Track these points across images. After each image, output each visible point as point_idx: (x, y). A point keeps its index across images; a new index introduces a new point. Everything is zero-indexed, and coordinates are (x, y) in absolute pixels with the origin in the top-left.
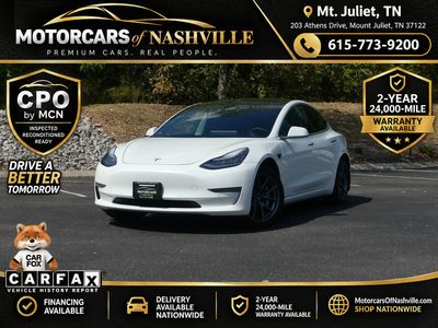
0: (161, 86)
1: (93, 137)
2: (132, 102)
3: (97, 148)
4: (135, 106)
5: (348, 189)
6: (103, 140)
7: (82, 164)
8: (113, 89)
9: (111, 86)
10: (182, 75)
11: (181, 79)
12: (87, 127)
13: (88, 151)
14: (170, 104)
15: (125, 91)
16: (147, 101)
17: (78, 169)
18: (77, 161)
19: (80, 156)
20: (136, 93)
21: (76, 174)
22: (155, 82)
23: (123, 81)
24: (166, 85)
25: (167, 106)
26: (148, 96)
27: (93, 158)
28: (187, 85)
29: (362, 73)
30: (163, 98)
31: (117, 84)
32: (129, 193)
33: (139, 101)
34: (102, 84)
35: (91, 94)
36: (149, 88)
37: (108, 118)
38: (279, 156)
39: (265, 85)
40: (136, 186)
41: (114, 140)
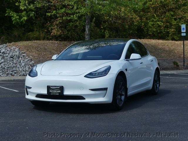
0: (55, 31)
1: (20, 59)
2: (40, 40)
3: (23, 64)
4: (42, 42)
5: (159, 86)
6: (26, 60)
7: (15, 73)
8: (31, 33)
9: (29, 32)
10: (66, 26)
11: (65, 28)
12: (17, 54)
13: (18, 66)
14: (60, 41)
15: (36, 34)
16: (48, 39)
17: (13, 76)
18: (12, 71)
19: (14, 69)
20: (42, 35)
21: (12, 78)
22: (52, 29)
23: (35, 29)
24: (58, 31)
25: (59, 42)
26: (48, 37)
27: (21, 70)
28: (68, 31)
29: (158, 24)
30: (56, 38)
31: (32, 31)
32: (45, 92)
33: (44, 39)
34: (24, 30)
35: (19, 36)
36: (49, 32)
37: (28, 48)
38: (126, 70)
39: (108, 30)
40: (49, 88)
41: (31, 60)
